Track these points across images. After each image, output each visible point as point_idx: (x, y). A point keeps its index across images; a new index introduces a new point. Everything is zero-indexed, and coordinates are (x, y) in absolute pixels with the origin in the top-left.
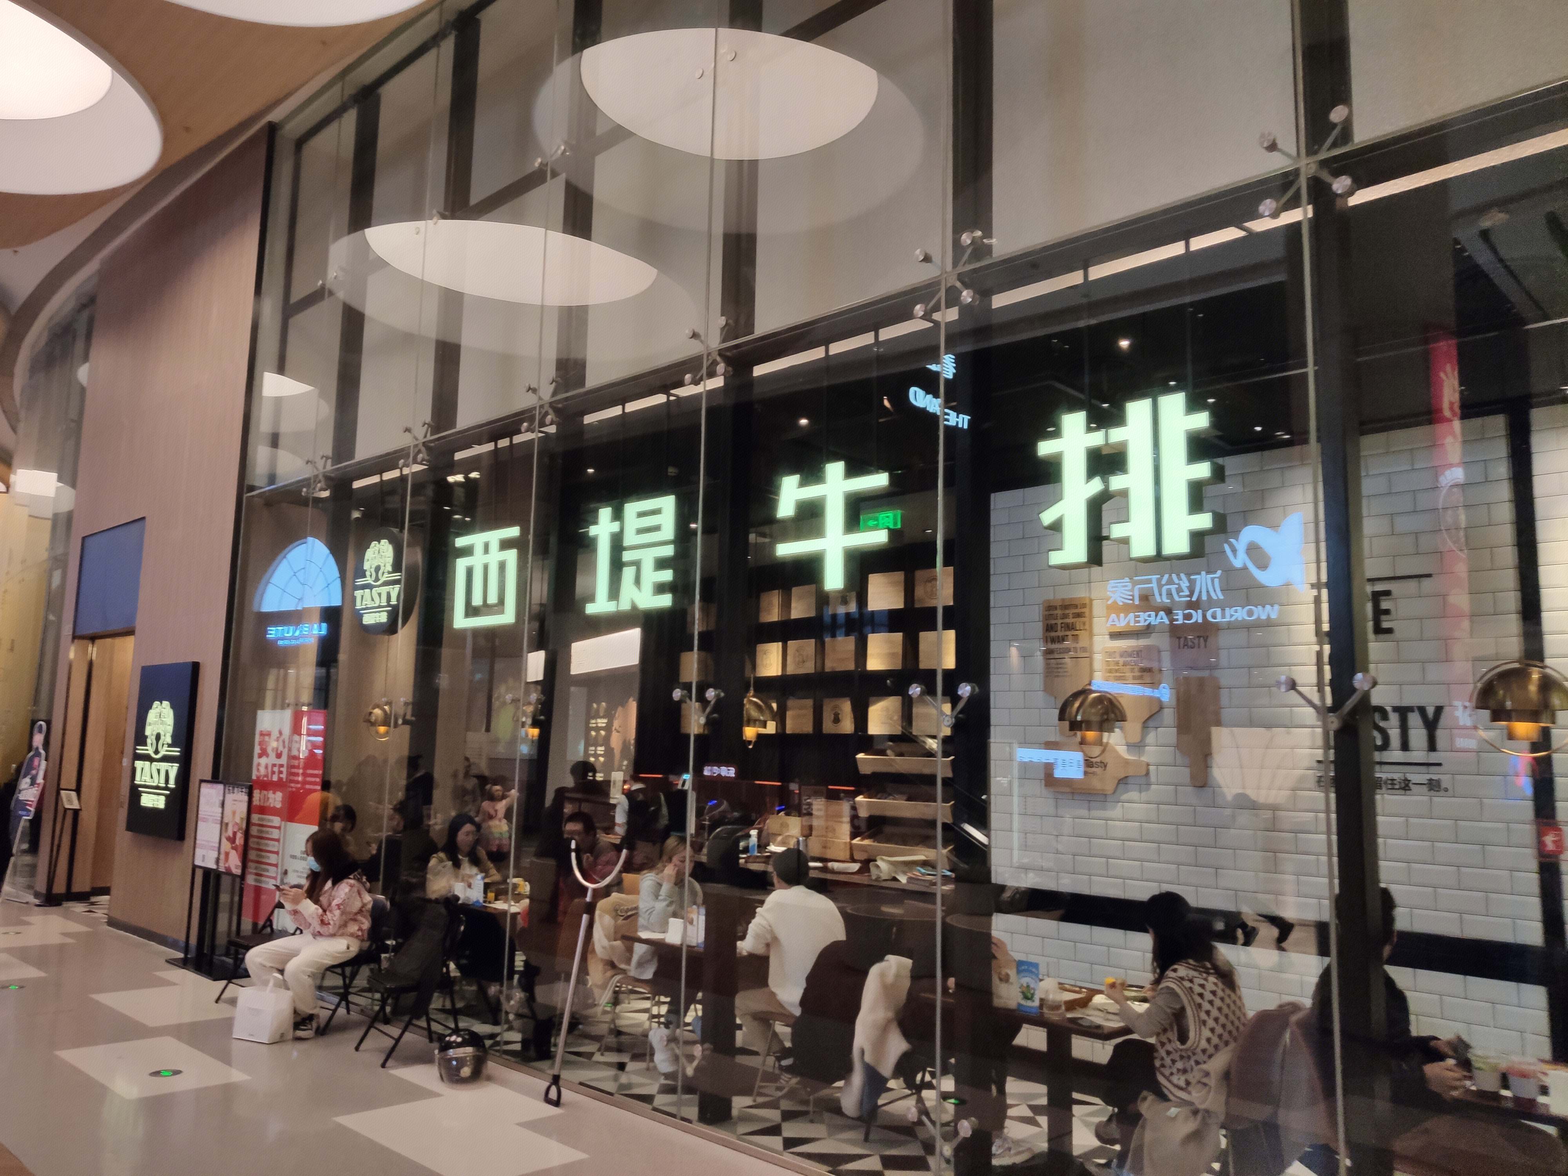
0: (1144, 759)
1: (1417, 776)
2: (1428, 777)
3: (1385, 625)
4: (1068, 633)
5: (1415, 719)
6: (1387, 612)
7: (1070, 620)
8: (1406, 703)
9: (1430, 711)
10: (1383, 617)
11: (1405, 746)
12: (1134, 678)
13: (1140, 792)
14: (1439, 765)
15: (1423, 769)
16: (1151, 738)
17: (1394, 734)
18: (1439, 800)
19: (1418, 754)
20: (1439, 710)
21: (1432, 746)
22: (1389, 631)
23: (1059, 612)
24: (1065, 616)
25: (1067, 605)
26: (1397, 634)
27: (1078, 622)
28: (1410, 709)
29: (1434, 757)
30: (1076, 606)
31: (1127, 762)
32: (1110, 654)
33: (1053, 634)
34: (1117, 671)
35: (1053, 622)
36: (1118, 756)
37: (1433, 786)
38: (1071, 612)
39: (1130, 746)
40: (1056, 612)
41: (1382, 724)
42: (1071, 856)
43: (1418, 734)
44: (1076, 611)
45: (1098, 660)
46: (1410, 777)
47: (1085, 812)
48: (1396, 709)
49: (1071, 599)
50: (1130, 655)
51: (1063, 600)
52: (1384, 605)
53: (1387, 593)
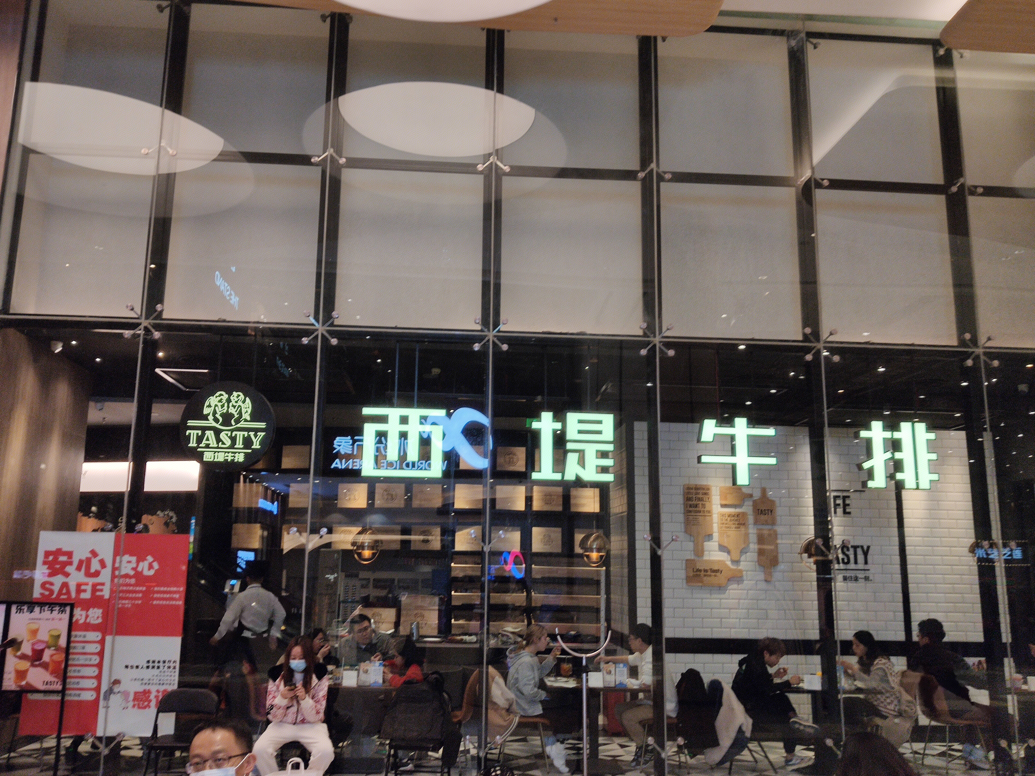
0: (740, 568)
1: (861, 575)
2: (865, 575)
3: (848, 510)
4: (699, 502)
5: (859, 551)
6: (848, 505)
7: (700, 496)
8: (856, 544)
9: (865, 548)
10: (847, 507)
11: (856, 562)
12: (736, 528)
13: (738, 584)
14: (869, 570)
15: (863, 572)
16: (743, 558)
17: (852, 557)
18: (869, 584)
19: (861, 565)
20: (868, 547)
21: (866, 563)
22: (849, 513)
23: (693, 491)
24: (697, 494)
25: (697, 488)
26: (852, 515)
27: (705, 497)
28: (858, 547)
29: (867, 567)
30: (704, 489)
31: (731, 570)
32: (723, 515)
33: (690, 502)
34: (726, 524)
35: (691, 496)
36: (728, 567)
37: (867, 579)
38: (701, 491)
39: (733, 562)
40: (691, 491)
41: (847, 553)
42: (701, 619)
43: (861, 557)
44: (704, 491)
45: (715, 518)
46: (858, 575)
47: (708, 596)
48: (852, 547)
49: (701, 485)
50: (734, 516)
51: (696, 485)
52: (847, 502)
53: (848, 497)
